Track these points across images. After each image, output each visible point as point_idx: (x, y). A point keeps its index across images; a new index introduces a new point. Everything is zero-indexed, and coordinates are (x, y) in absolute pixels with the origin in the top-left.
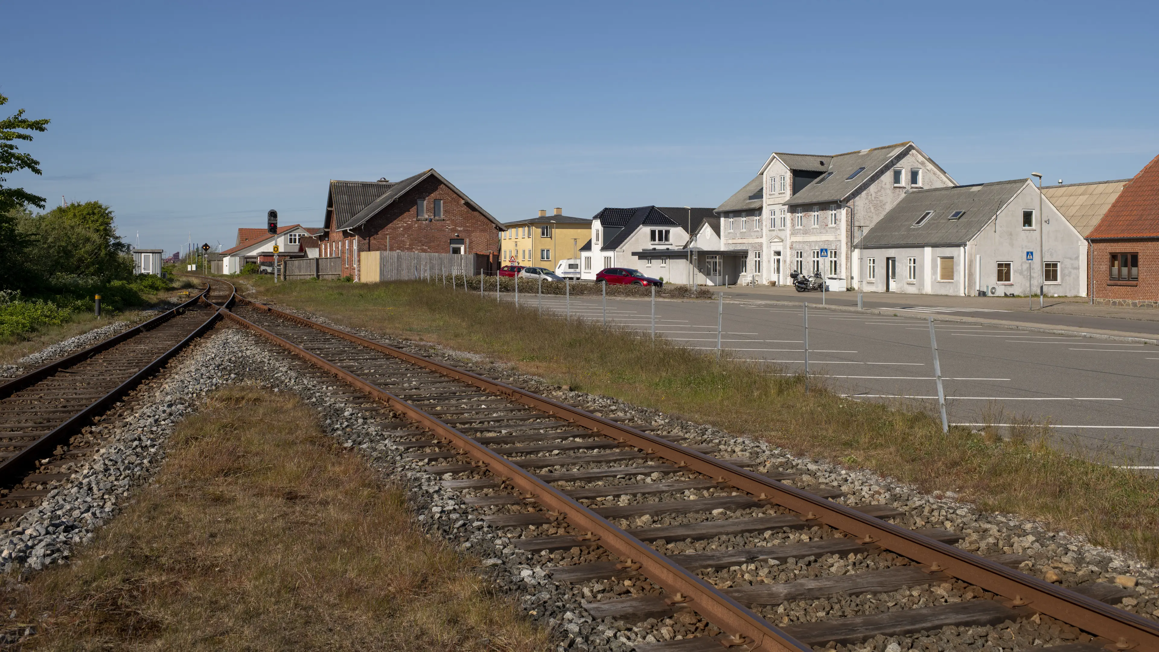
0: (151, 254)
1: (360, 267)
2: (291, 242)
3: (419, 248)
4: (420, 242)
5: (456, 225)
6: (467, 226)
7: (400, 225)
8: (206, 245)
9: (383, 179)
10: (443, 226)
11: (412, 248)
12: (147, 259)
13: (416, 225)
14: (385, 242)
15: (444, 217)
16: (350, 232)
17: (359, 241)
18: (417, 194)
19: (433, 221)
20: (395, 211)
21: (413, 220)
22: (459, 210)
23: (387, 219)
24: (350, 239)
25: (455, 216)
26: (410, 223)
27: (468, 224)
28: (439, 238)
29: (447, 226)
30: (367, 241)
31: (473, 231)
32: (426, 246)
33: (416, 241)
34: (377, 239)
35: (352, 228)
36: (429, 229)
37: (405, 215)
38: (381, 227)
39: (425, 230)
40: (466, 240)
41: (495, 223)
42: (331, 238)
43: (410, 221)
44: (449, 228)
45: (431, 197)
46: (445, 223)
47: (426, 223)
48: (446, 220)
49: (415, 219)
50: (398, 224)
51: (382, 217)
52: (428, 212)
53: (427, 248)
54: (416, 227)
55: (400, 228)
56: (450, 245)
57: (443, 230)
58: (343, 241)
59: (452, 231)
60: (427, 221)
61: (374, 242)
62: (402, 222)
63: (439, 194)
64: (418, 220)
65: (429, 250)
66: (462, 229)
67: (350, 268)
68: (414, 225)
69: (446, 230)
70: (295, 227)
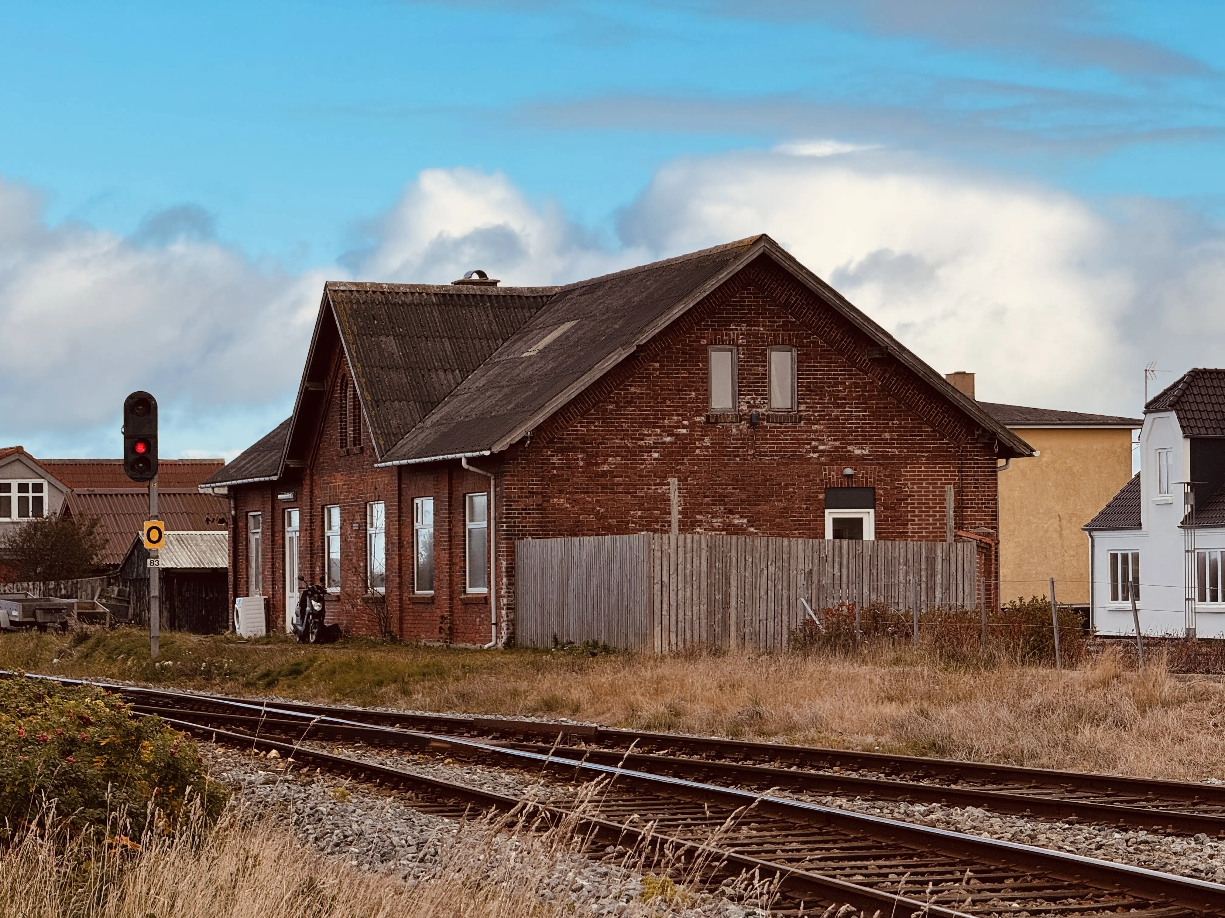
1: (512, 593)
3: (717, 522)
4: (721, 499)
5: (845, 438)
6: (885, 442)
7: (650, 441)
9: (475, 277)
10: (800, 442)
11: (693, 524)
13: (707, 441)
14: (597, 501)
15: (803, 407)
16: (472, 469)
17: (510, 500)
18: (706, 328)
19: (765, 423)
20: (633, 389)
21: (695, 423)
22: (856, 385)
23: (604, 420)
24: (450, 494)
25: (843, 405)
26: (684, 431)
27: (887, 435)
28: (787, 486)
29: (813, 440)
30: (538, 499)
31: (907, 458)
32: (742, 517)
33: (705, 497)
34: (570, 493)
35: (487, 453)
36: (751, 452)
37: (668, 403)
38: (583, 451)
39: (738, 456)
40: (881, 492)
41: (985, 430)
42: (312, 492)
43: (684, 427)
44: (821, 447)
45: (755, 336)
46: (807, 431)
47: (741, 431)
48: (809, 421)
49: (702, 419)
50: (642, 437)
51: (587, 412)
52: (745, 391)
53: (745, 521)
54: (707, 448)
55: (649, 449)
56: (827, 511)
57: (801, 457)
58: (400, 501)
59: (832, 461)
60: (744, 425)
61: (561, 501)
62: (658, 430)
63: (785, 327)
64: (712, 421)
65: (752, 529)
66: (866, 452)
67: (451, 599)
68: (699, 440)
69: (811, 455)
70: (7, 455)
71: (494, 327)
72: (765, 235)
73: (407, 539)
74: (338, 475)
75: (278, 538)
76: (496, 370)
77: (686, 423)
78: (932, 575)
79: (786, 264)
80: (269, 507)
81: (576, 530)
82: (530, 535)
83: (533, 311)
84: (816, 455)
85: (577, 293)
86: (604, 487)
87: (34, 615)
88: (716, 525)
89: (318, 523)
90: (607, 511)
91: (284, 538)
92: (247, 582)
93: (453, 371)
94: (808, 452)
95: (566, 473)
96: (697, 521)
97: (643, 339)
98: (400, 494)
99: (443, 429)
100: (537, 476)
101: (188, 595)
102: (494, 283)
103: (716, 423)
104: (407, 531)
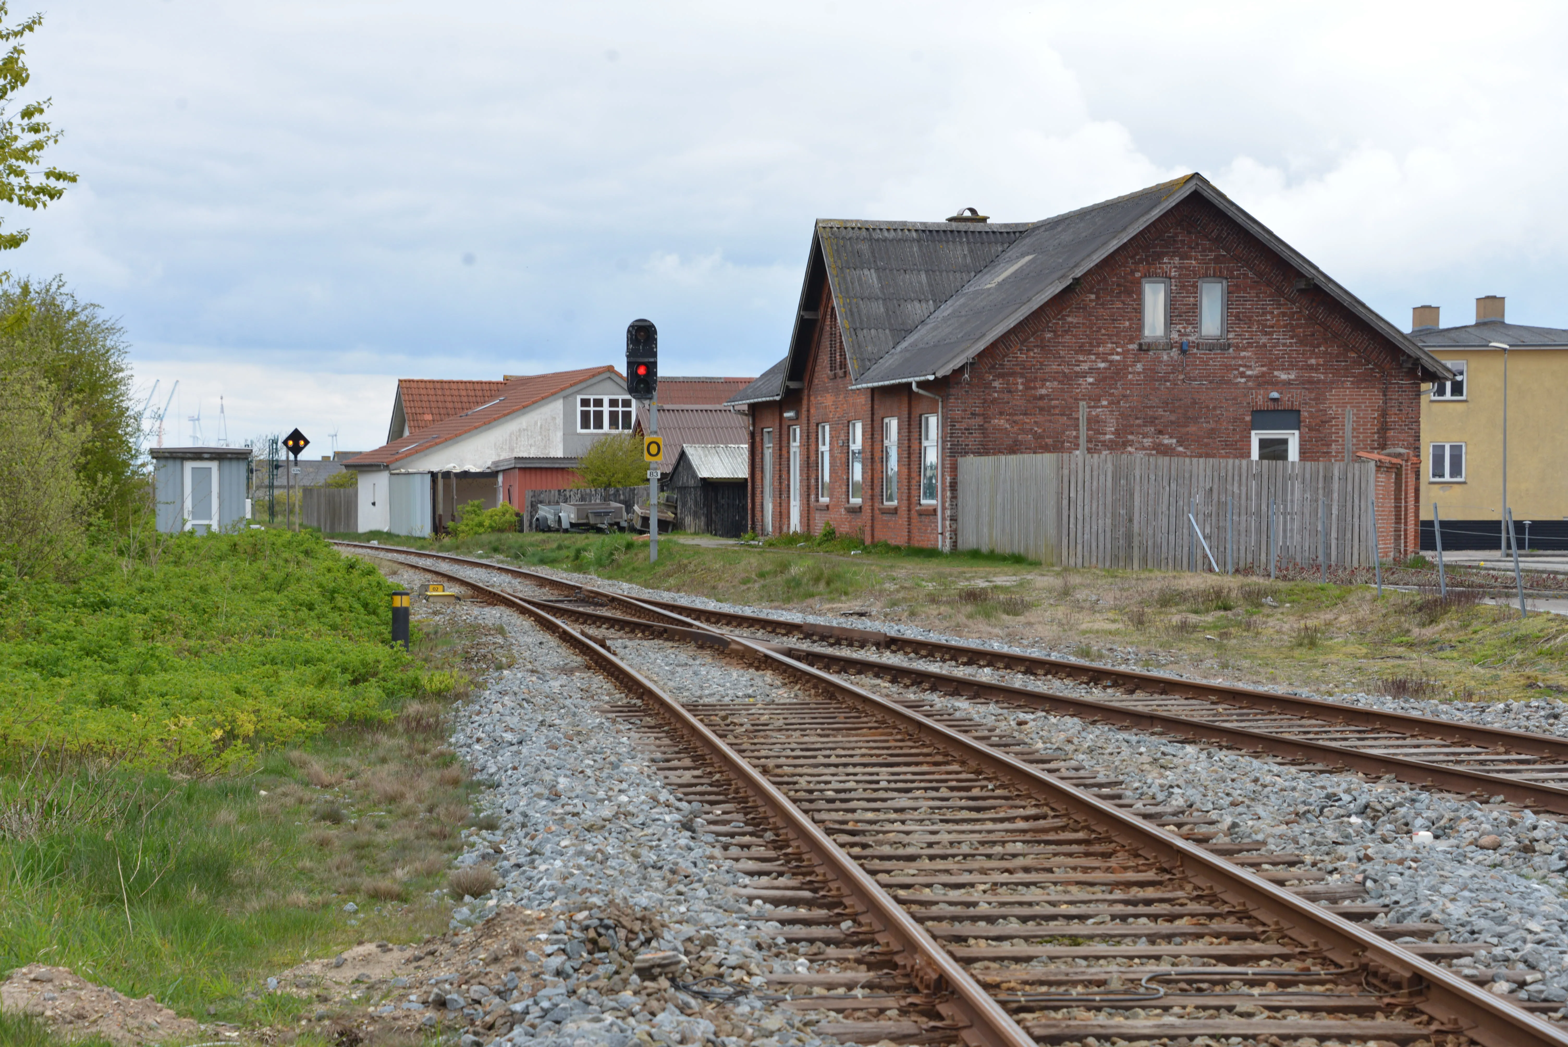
0: (214, 466)
1: (954, 506)
2: (585, 424)
3: (1147, 442)
4: (1152, 421)
5: (1272, 364)
6: (1311, 368)
7: (1085, 367)
8: (296, 436)
9: (968, 214)
10: (1229, 368)
11: (1125, 444)
12: (200, 479)
13: (1139, 367)
14: (1035, 422)
15: (1231, 335)
16: (921, 392)
17: (953, 421)
18: (1141, 261)
19: (1195, 350)
20: (1069, 319)
21: (1128, 350)
22: (1284, 314)
23: (1042, 347)
24: (910, 414)
25: (1271, 333)
26: (1117, 358)
27: (1313, 361)
28: (1215, 408)
29: (1240, 365)
30: (979, 420)
31: (1332, 382)
32: (1171, 437)
33: (1137, 418)
34: (1010, 415)
35: (931, 378)
36: (1181, 377)
37: (1103, 331)
38: (1022, 375)
39: (1169, 381)
40: (1306, 414)
41: (1409, 356)
42: (808, 411)
43: (1118, 354)
44: (1249, 373)
45: (1187, 269)
46: (1234, 358)
47: (1172, 358)
48: (1237, 348)
49: (1133, 347)
50: (1078, 363)
51: (1026, 340)
52: (1176, 320)
53: (1174, 441)
54: (1139, 373)
55: (1084, 375)
56: (1253, 433)
57: (1228, 382)
58: (872, 420)
59: (1259, 385)
60: (1175, 353)
61: (1001, 422)
62: (1093, 357)
63: (1217, 260)
64: (1144, 349)
65: (1181, 449)
66: (1292, 377)
67: (909, 510)
68: (1131, 366)
69: (1239, 380)
70: (599, 373)
71: (969, 260)
72: (1197, 174)
73: (877, 456)
74: (828, 395)
75: (784, 452)
76: (962, 300)
77: (1119, 350)
78: (1328, 493)
79: (1216, 201)
80: (777, 424)
81: (1013, 449)
82: (973, 453)
83: (1006, 245)
84: (1243, 380)
85: (1043, 229)
86: (1042, 409)
87: (587, 517)
88: (1146, 445)
89: (813, 439)
90: (1044, 430)
91: (789, 452)
92: (762, 492)
93: (927, 301)
94: (1236, 377)
95: (1006, 396)
96: (1128, 441)
97: (1078, 273)
98: (873, 414)
99: (908, 355)
100: (979, 398)
101: (723, 502)
102: (984, 219)
103: (1148, 350)
104: (877, 447)
